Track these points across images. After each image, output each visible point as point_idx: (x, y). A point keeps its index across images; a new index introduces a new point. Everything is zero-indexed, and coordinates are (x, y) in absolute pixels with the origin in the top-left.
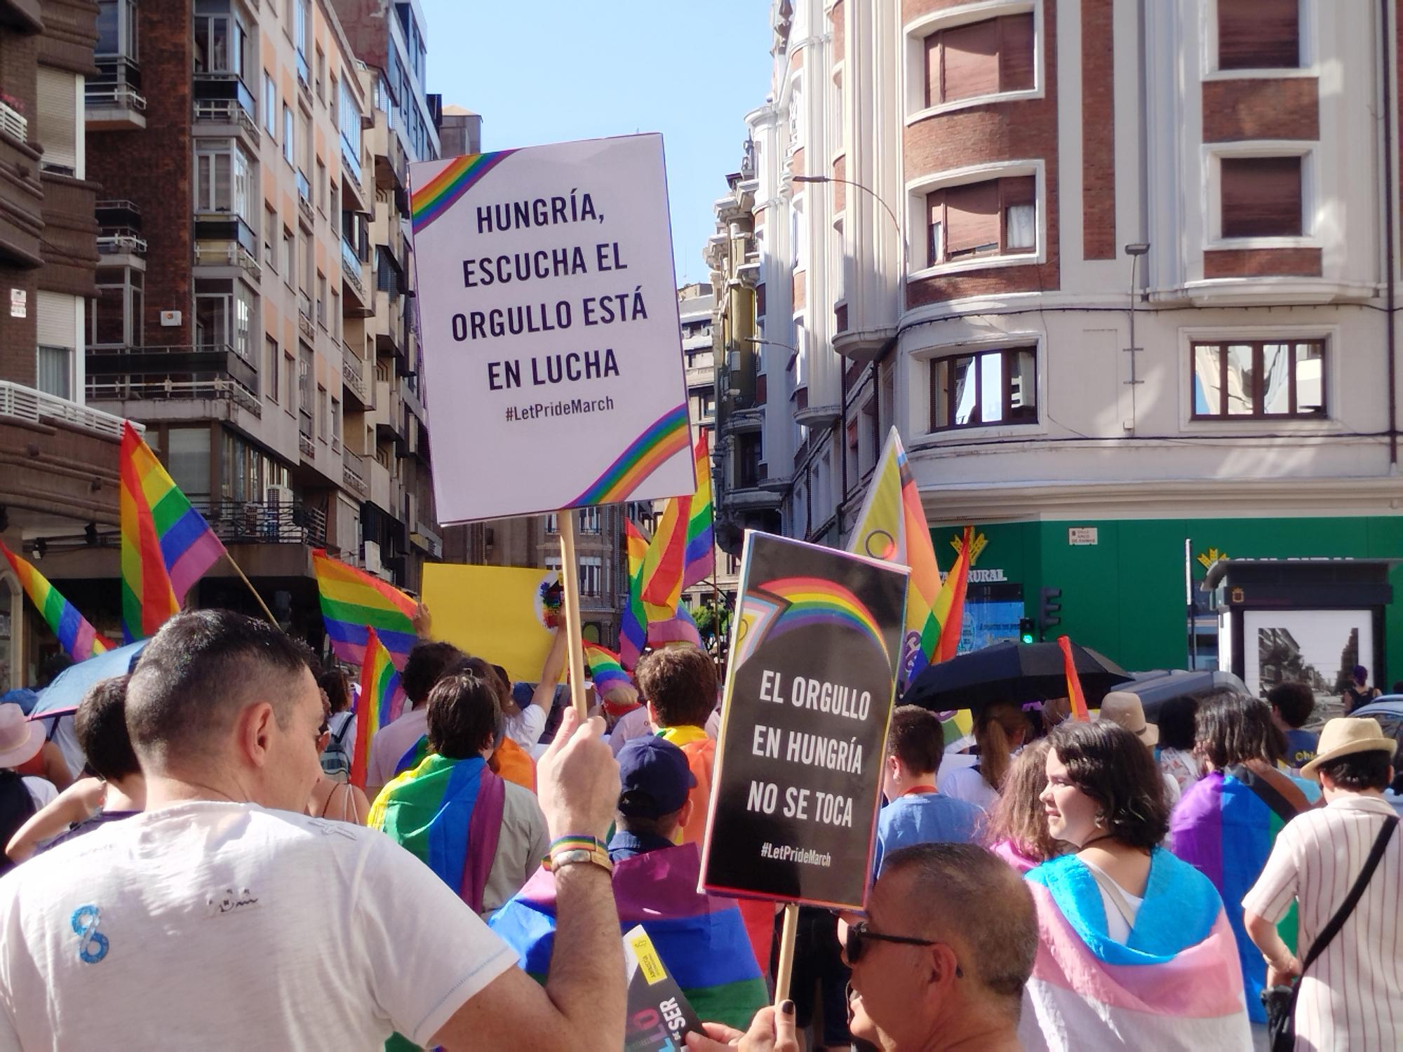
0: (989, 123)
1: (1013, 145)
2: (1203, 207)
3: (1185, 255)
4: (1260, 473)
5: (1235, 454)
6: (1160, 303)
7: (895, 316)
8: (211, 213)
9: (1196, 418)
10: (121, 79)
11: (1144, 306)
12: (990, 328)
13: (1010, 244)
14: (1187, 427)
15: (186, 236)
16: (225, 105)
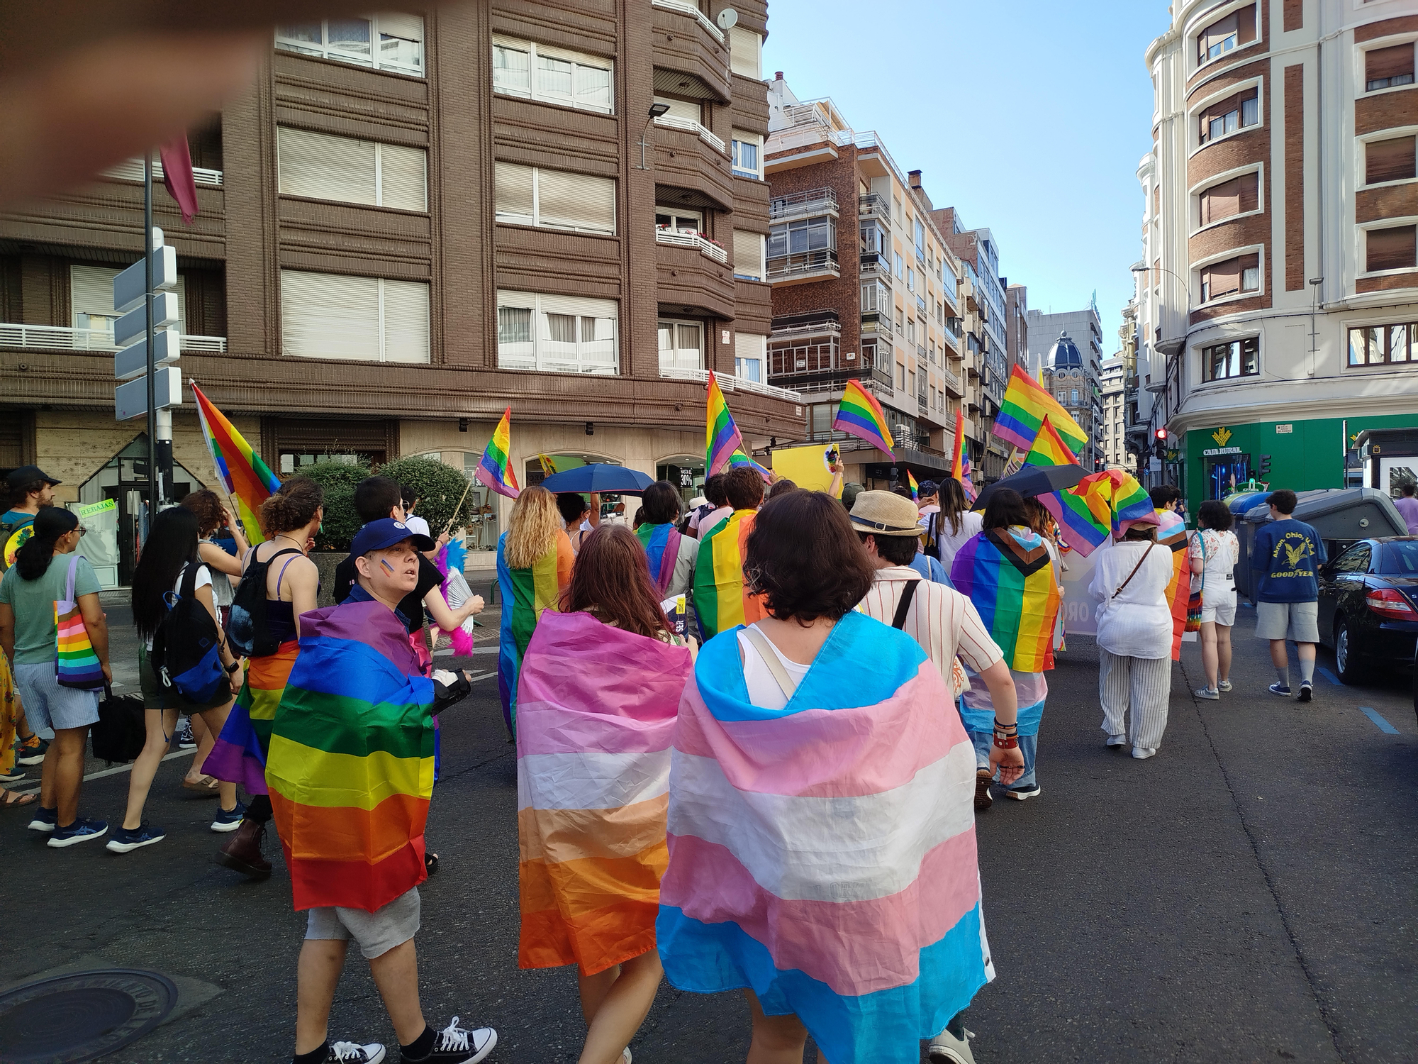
0: (1233, 229)
1: (1247, 239)
2: (1356, 256)
3: (1344, 283)
4: (1387, 393)
5: (1373, 382)
6: (1330, 309)
7: (1185, 331)
8: (869, 312)
9: (1350, 366)
10: (828, 257)
11: (1321, 311)
12: (1234, 330)
13: (1245, 288)
14: (1344, 371)
15: (857, 321)
16: (873, 265)
